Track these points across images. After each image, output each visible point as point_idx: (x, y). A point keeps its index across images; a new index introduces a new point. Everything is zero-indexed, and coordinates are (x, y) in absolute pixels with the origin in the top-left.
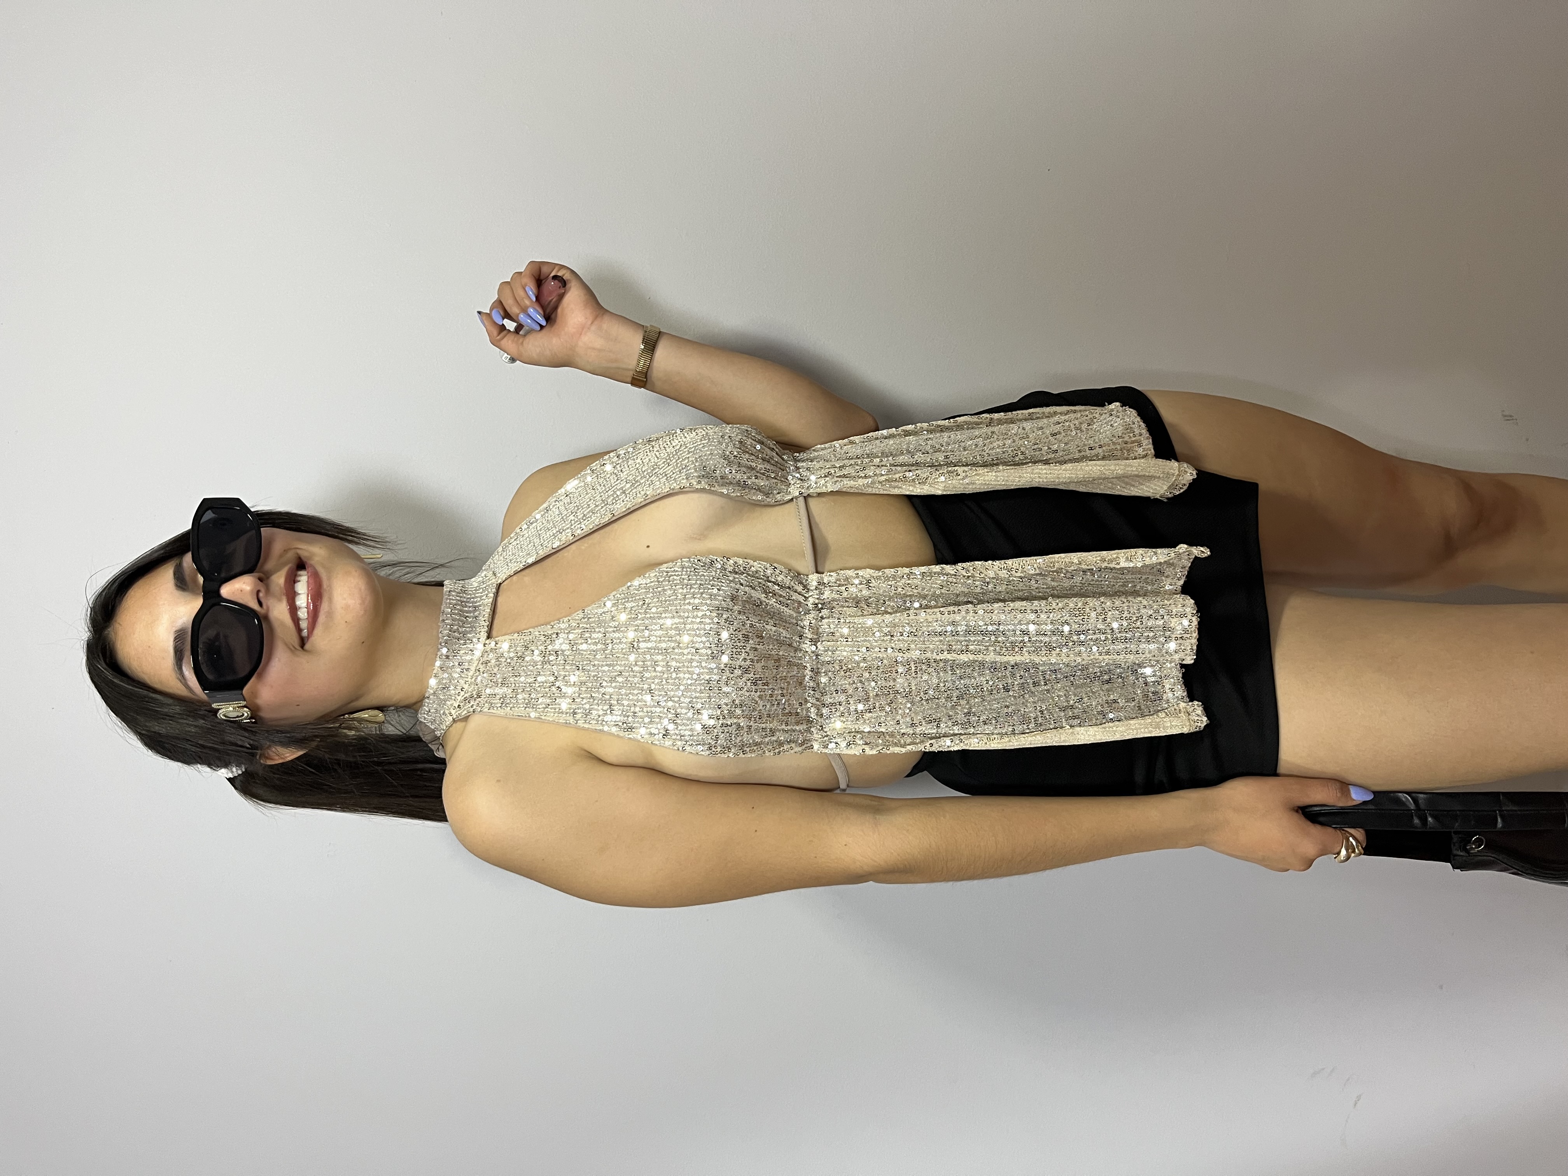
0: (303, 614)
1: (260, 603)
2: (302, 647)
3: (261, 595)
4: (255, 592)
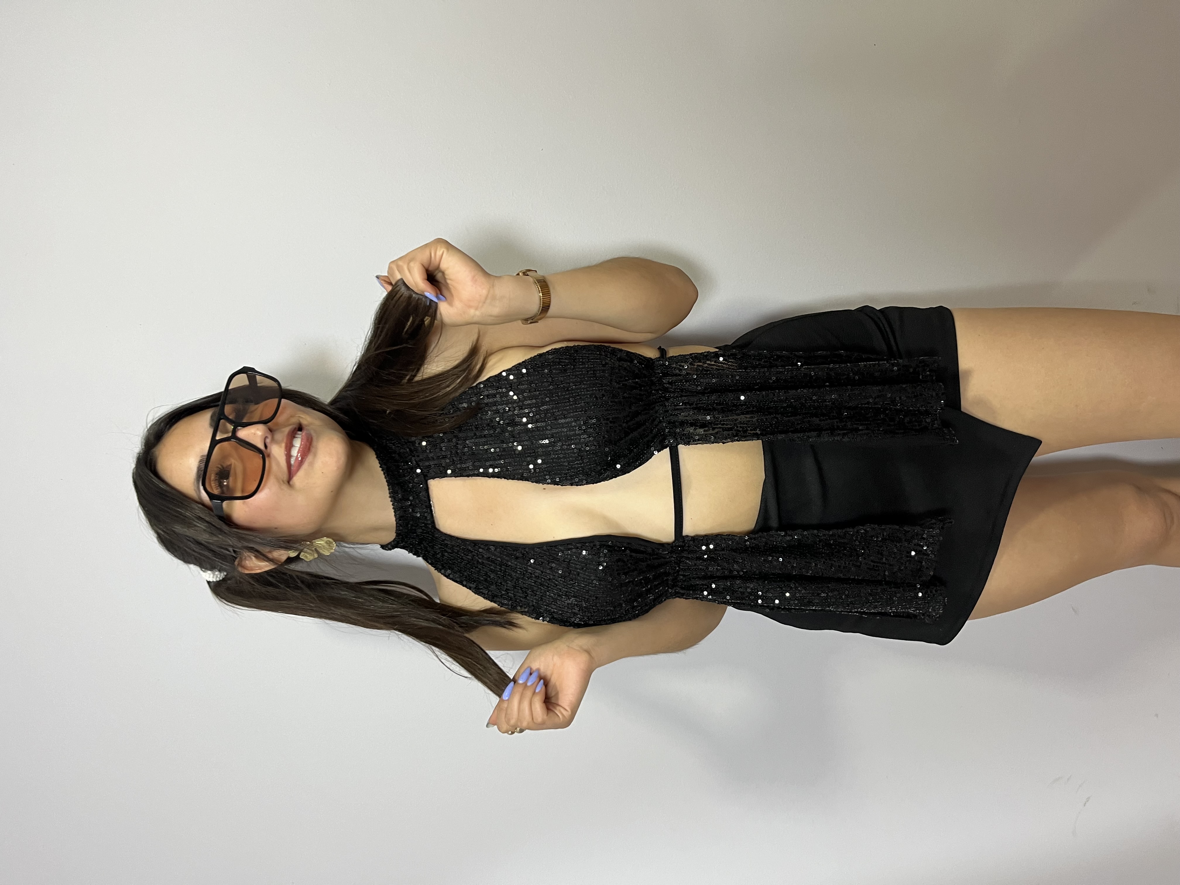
1: (266, 447)
2: (289, 482)
3: (268, 441)
4: (264, 437)
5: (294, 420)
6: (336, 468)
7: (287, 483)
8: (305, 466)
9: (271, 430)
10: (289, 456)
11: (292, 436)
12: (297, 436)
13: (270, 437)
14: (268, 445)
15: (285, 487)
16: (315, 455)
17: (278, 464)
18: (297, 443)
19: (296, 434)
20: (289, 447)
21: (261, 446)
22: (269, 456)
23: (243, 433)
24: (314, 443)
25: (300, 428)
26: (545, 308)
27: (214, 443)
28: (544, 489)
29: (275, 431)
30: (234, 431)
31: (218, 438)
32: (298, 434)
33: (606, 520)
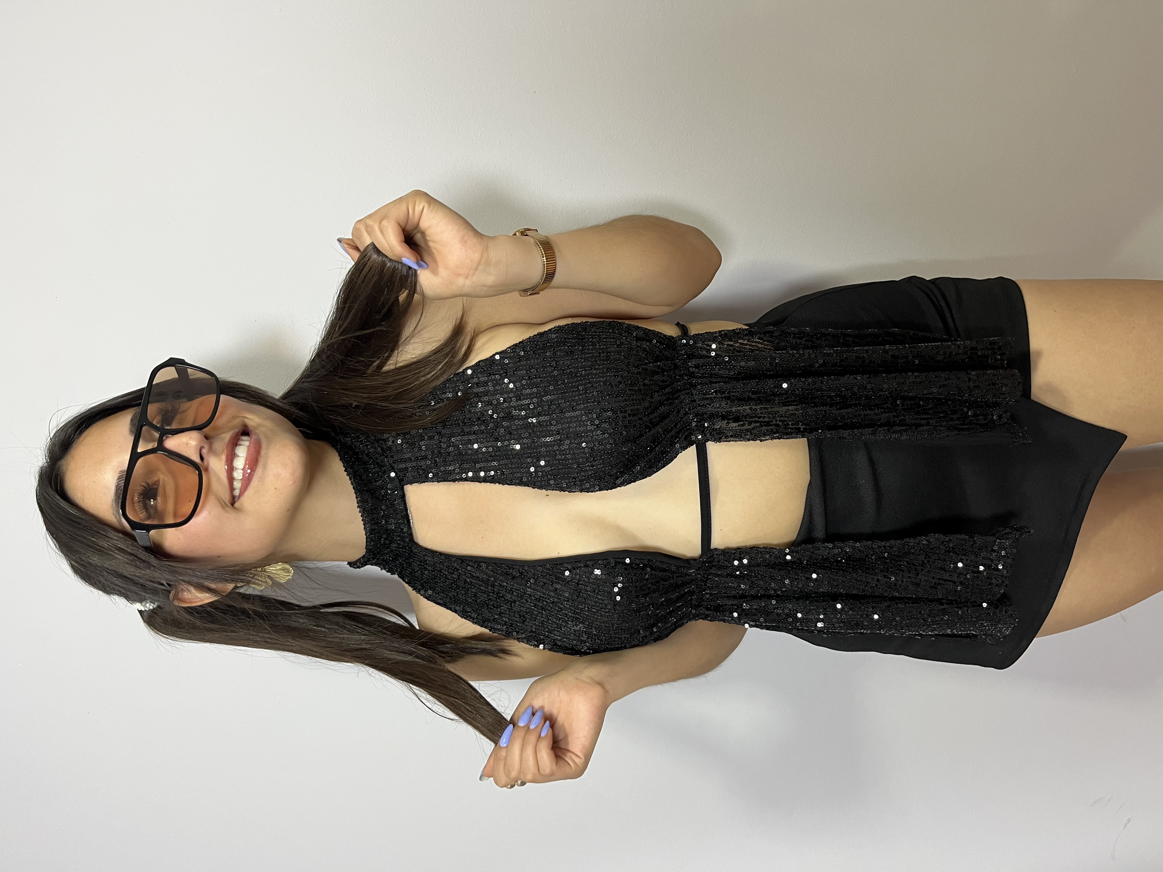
0: (238, 475)
1: (202, 458)
2: (233, 504)
3: (204, 451)
4: (199, 447)
5: (237, 422)
6: (291, 482)
7: (230, 505)
8: (255, 482)
9: (207, 437)
10: (231, 469)
11: (234, 443)
12: (241, 443)
13: (206, 447)
14: (204, 456)
15: (230, 509)
16: (265, 467)
17: (219, 479)
18: (242, 452)
19: (239, 439)
20: (231, 457)
21: (196, 459)
22: (207, 470)
23: (172, 443)
24: (263, 452)
25: (245, 432)
26: (549, 276)
27: (135, 456)
28: (547, 495)
29: (213, 438)
30: (161, 441)
31: (139, 450)
32: (243, 440)
33: (620, 531)
